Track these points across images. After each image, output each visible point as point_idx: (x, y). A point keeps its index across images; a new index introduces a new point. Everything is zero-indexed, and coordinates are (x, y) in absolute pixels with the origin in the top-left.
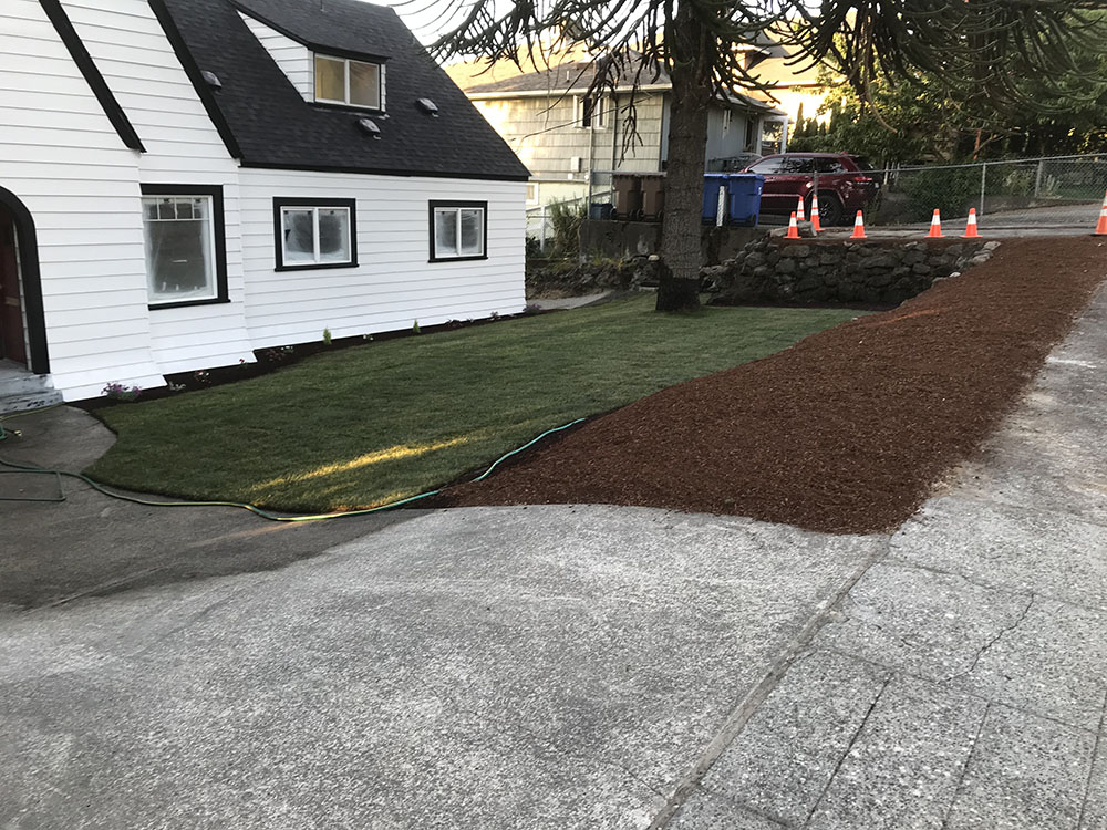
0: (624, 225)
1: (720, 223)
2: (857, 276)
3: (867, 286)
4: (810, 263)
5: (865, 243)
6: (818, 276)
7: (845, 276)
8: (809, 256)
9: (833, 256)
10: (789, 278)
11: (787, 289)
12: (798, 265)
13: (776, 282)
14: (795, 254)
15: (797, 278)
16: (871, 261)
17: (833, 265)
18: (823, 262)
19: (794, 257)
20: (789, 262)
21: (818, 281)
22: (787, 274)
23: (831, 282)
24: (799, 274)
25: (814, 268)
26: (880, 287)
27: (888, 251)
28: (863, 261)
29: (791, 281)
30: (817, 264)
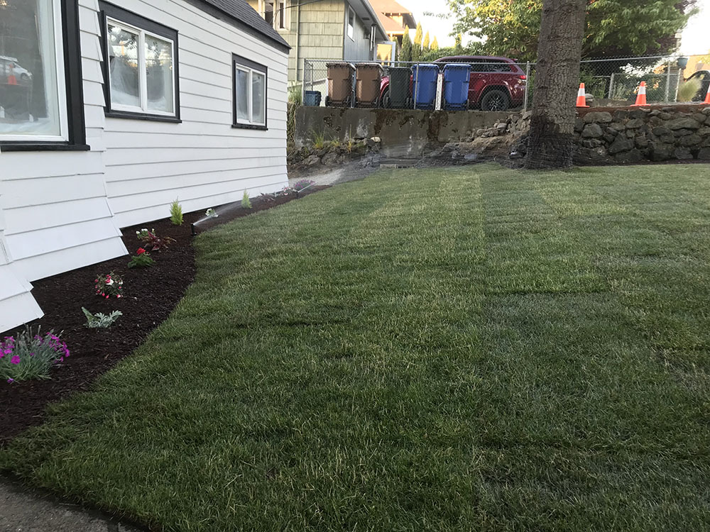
0: (343, 111)
1: (438, 107)
2: (666, 138)
3: (677, 145)
4: (618, 127)
5: (663, 109)
6: (629, 138)
7: (653, 137)
8: (613, 121)
9: (636, 120)
10: (599, 142)
11: (601, 151)
12: (605, 129)
13: (587, 145)
14: (598, 120)
15: (607, 141)
16: (677, 124)
17: (638, 129)
18: (628, 126)
19: (598, 123)
20: (597, 127)
21: (630, 142)
22: (597, 138)
23: (644, 143)
24: (610, 137)
25: (622, 131)
26: (689, 146)
27: (689, 114)
28: (667, 124)
29: (602, 144)
30: (624, 128)
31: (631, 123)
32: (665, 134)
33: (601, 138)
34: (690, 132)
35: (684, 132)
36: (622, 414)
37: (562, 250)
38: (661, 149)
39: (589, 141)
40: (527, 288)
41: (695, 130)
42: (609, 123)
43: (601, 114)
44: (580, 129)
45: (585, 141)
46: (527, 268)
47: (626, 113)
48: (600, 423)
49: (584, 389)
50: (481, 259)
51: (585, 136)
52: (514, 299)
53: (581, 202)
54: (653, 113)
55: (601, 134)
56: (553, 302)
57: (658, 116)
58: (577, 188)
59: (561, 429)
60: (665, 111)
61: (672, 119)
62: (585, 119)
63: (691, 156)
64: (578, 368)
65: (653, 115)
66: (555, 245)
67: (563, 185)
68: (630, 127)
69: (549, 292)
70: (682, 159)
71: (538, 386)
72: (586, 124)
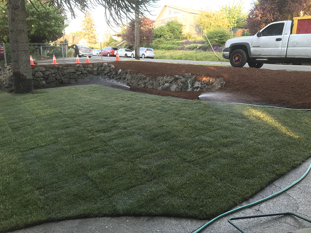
2: (66, 76)
3: (70, 78)
4: (48, 73)
5: (63, 65)
6: (53, 77)
7: (62, 76)
8: (46, 70)
9: (54, 70)
10: (42, 79)
11: (44, 82)
12: (44, 74)
13: (38, 80)
14: (40, 70)
15: (45, 78)
16: (69, 71)
17: (56, 73)
18: (52, 72)
19: (40, 71)
20: (41, 73)
21: (54, 78)
22: (41, 77)
23: (59, 78)
24: (46, 77)
25: (50, 74)
26: (74, 79)
27: (72, 67)
28: (65, 71)
29: (44, 79)
30: (51, 73)
31: (53, 71)
32: (65, 75)
33: (43, 77)
34: (74, 74)
35: (71, 74)
36: (67, 172)
37: (41, 131)
38: (65, 80)
39: (38, 79)
40: (34, 147)
41: (75, 73)
42: (45, 71)
43: (41, 68)
44: (34, 74)
45: (37, 79)
46: (31, 140)
47: (50, 67)
48: (63, 175)
49: (57, 170)
50: (14, 140)
51: (37, 77)
52: (31, 151)
53: (42, 109)
54: (60, 67)
55: (43, 76)
56: (43, 149)
57: (62, 68)
58: (39, 102)
59: (54, 180)
60: (64, 66)
61: (67, 69)
62: (35, 70)
63: (75, 82)
64: (55, 165)
65: (60, 68)
66: (38, 129)
67: (33, 101)
68: (53, 72)
69: (41, 146)
70: (73, 83)
71: (46, 173)
72: (36, 72)
